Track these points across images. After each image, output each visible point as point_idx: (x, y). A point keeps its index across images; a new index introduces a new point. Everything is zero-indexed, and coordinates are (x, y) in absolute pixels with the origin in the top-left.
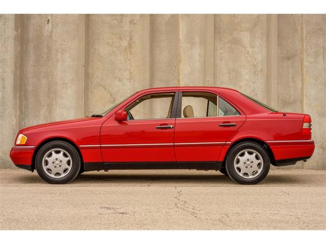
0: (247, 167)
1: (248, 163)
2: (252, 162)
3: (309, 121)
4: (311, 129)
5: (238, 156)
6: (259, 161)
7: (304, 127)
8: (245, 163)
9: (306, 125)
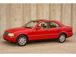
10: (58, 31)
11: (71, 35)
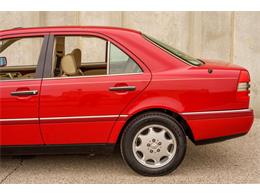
0: (152, 151)
1: (154, 145)
2: (160, 144)
3: (247, 80)
4: (249, 92)
5: (139, 135)
6: (170, 142)
7: (239, 90)
8: (149, 145)
9: (241, 87)
10: (125, 97)
11: (242, 125)
